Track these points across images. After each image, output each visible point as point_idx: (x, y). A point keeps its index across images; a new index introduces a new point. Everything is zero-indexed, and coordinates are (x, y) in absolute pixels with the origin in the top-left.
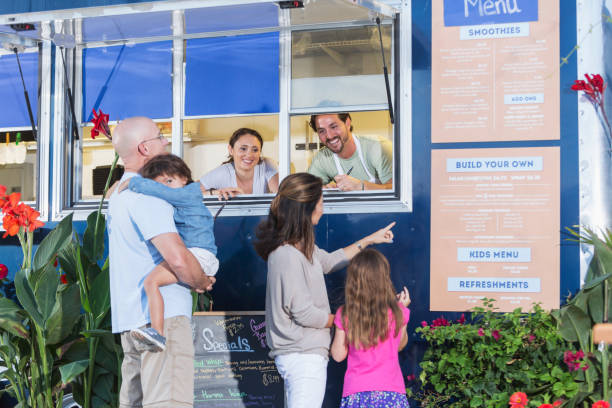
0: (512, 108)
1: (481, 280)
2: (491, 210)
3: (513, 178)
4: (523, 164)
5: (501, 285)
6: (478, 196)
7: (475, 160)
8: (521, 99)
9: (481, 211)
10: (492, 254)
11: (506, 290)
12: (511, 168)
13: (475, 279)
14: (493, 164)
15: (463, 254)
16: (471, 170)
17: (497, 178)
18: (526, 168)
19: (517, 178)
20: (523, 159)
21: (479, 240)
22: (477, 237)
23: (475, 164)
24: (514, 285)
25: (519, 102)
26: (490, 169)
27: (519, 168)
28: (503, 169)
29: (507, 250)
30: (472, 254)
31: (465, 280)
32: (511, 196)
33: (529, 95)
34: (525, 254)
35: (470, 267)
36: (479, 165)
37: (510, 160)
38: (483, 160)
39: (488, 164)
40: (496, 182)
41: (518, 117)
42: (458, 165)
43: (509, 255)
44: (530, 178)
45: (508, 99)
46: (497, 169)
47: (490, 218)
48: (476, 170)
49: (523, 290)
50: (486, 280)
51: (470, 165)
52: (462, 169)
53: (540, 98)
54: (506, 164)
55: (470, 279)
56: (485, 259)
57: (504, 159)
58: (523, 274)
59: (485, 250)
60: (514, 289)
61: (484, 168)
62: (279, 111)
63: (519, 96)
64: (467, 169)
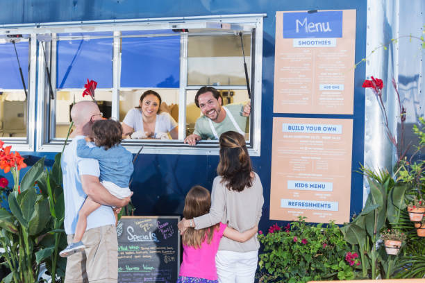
0: (324, 93)
1: (301, 201)
2: (309, 158)
3: (323, 138)
4: (330, 129)
5: (314, 205)
6: (301, 148)
7: (300, 125)
8: (330, 87)
9: (303, 157)
10: (309, 186)
11: (317, 208)
12: (322, 131)
13: (298, 201)
14: (311, 128)
15: (291, 185)
16: (297, 131)
17: (313, 137)
18: (332, 132)
19: (326, 137)
20: (330, 126)
21: (301, 176)
22: (300, 174)
23: (300, 128)
24: (322, 206)
25: (329, 89)
26: (309, 131)
27: (327, 132)
28: (318, 132)
29: (318, 183)
30: (296, 185)
31: (292, 201)
32: (322, 149)
33: (335, 85)
34: (329, 187)
35: (295, 193)
36: (302, 128)
37: (322, 126)
38: (305, 125)
39: (308, 128)
40: (313, 140)
41: (328, 99)
42: (290, 128)
43: (319, 186)
44: (334, 138)
45: (322, 87)
46: (314, 131)
47: (308, 163)
48: (300, 131)
49: (327, 209)
50: (305, 201)
51: (297, 128)
52: (292, 131)
53: (342, 87)
54: (319, 129)
55: (295, 201)
56: (304, 188)
57: (318, 126)
58: (328, 199)
59: (304, 183)
60: (322, 209)
61: (305, 131)
62: (179, 88)
63: (329, 85)
64: (295, 131)
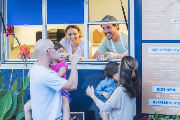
0: (174, 25)
1: (161, 100)
2: (165, 70)
3: (174, 56)
4: (178, 50)
5: (169, 103)
6: (160, 64)
7: (159, 48)
9: (161, 70)
10: (166, 90)
11: (171, 105)
12: (173, 52)
13: (159, 100)
14: (166, 50)
16: (158, 52)
17: (168, 56)
18: (179, 52)
19: (176, 56)
20: (178, 48)
21: (161, 83)
22: (160, 82)
23: (159, 50)
24: (175, 103)
25: (176, 22)
26: (165, 52)
27: (177, 52)
28: (170, 52)
29: (172, 88)
30: (158, 89)
31: (155, 100)
32: (173, 64)
35: (157, 95)
36: (161, 50)
37: (173, 48)
39: (164, 50)
40: (168, 58)
41: (176, 29)
42: (153, 50)
43: (173, 90)
45: (172, 21)
46: (168, 52)
47: (165, 74)
48: (160, 52)
49: (178, 105)
50: (164, 101)
51: (157, 50)
52: (154, 52)
54: (171, 50)
55: (157, 100)
56: (163, 91)
57: (171, 48)
58: (178, 99)
59: (163, 88)
60: (175, 105)
61: (163, 52)
62: (84, 23)
63: (177, 20)
64: (156, 52)
